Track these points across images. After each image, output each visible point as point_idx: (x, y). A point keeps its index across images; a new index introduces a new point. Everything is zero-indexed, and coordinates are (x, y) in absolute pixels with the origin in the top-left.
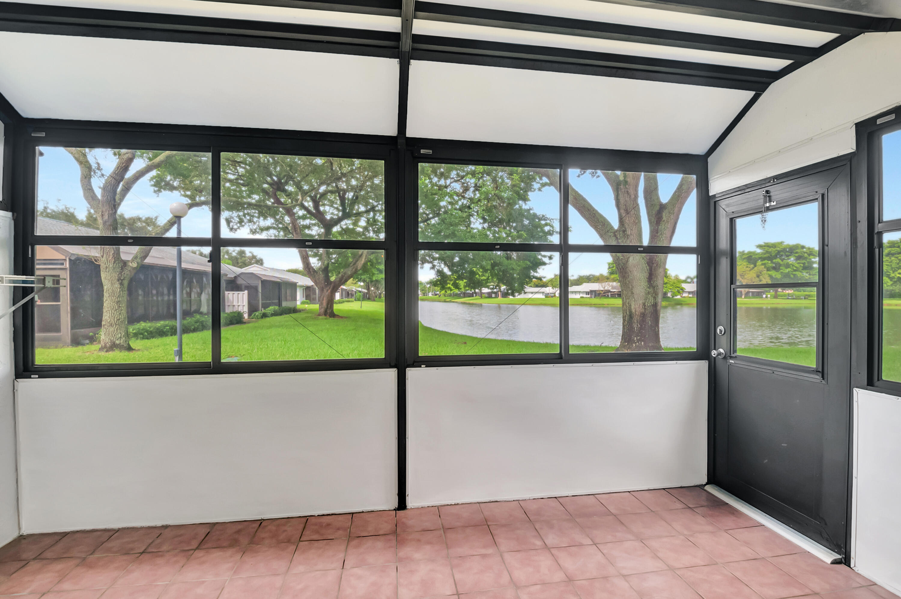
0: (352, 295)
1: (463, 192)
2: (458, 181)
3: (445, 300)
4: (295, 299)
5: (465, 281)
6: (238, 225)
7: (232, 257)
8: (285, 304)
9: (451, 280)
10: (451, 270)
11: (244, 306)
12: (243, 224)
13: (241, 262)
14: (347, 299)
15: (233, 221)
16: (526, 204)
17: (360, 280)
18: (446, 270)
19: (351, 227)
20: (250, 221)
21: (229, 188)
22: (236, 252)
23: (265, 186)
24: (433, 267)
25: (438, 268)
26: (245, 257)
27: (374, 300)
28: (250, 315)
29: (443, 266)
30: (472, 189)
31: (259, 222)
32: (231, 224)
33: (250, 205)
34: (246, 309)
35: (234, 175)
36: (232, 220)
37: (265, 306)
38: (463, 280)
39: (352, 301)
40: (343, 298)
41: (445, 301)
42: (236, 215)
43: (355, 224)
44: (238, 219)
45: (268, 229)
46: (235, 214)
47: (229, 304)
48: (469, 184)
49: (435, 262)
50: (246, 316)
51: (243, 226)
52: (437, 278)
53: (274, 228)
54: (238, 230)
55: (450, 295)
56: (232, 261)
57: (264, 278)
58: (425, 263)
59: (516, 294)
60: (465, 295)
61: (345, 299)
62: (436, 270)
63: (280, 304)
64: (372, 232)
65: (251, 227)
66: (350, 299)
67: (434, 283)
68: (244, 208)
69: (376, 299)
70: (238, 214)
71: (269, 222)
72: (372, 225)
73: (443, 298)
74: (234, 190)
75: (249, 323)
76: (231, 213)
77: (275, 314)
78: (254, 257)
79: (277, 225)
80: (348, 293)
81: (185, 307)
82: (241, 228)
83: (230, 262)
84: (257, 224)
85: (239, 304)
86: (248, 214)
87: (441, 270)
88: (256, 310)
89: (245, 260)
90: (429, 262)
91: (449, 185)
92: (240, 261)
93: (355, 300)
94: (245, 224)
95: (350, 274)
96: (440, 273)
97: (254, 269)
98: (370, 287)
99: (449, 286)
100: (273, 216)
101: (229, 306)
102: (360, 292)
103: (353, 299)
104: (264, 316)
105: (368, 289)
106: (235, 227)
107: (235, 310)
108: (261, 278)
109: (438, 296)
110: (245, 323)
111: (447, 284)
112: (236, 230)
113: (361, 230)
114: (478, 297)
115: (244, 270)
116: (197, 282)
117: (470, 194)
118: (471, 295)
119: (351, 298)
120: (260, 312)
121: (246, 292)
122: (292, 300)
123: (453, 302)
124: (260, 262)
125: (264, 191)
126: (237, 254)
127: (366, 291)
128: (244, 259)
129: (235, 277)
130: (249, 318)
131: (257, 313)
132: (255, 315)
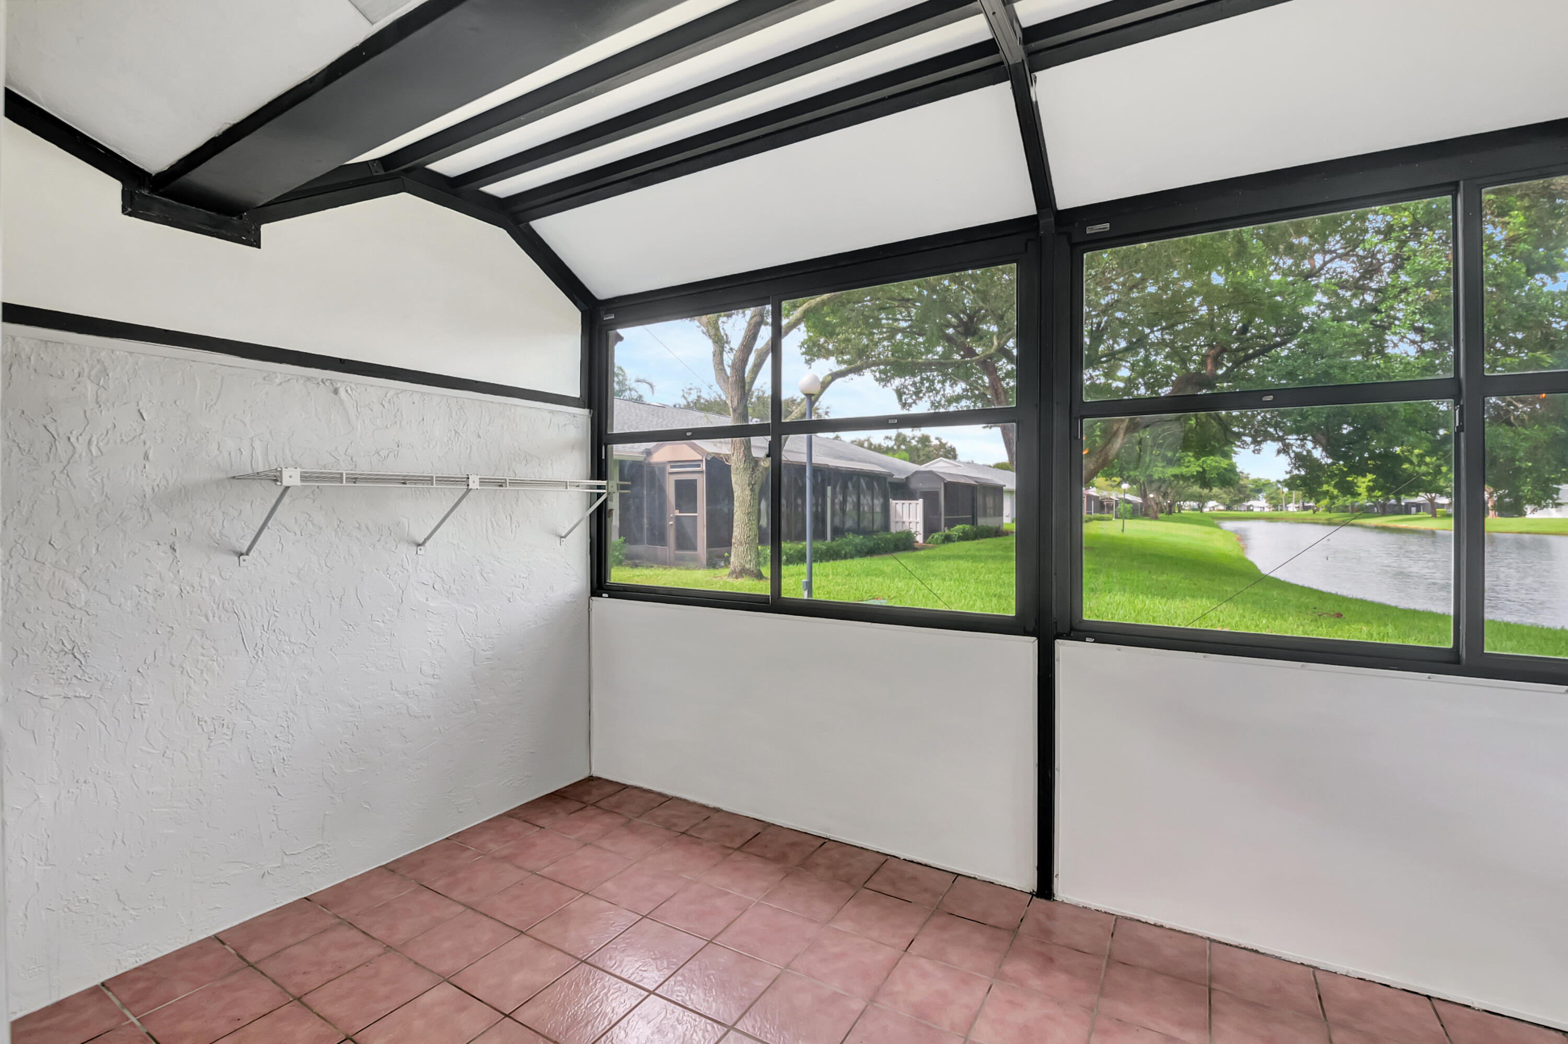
0: (1110, 508)
1: (1363, 277)
2: (1347, 254)
3: (1329, 519)
4: (1001, 514)
5: (1370, 476)
6: (914, 397)
7: (911, 447)
8: (982, 522)
9: (1332, 477)
10: (1330, 450)
11: (917, 523)
12: (921, 395)
13: (924, 455)
14: (1098, 515)
15: (907, 392)
16: (1555, 279)
17: (1125, 480)
18: (1318, 453)
19: (1102, 380)
20: (931, 389)
21: (901, 342)
22: (916, 439)
23: (951, 331)
24: (1285, 449)
25: (1298, 450)
26: (929, 446)
27: (1156, 518)
28: (925, 537)
29: (1309, 445)
30: (1387, 267)
31: (944, 390)
32: (904, 397)
33: (928, 366)
34: (920, 528)
35: (906, 321)
36: (905, 390)
37: (950, 524)
38: (1364, 476)
39: (1110, 519)
40: (1091, 514)
41: (1330, 523)
42: (911, 383)
43: (1109, 374)
44: (913, 389)
45: (958, 399)
46: (909, 381)
47: (897, 519)
48: (1379, 256)
49: (1290, 437)
50: (920, 538)
51: (921, 398)
52: (1296, 472)
53: (967, 398)
54: (913, 405)
55: (1344, 509)
56: (910, 454)
57: (949, 479)
58: (1265, 440)
59: (1528, 508)
60: (1385, 510)
61: (1094, 515)
62: (1292, 455)
63: (973, 521)
64: (1143, 388)
65: (932, 398)
66: (1106, 515)
67: (1291, 483)
68: (921, 372)
69: (1160, 515)
70: (914, 381)
71: (960, 387)
72: (1142, 374)
73: (1323, 515)
74: (909, 344)
75: (922, 548)
76: (903, 380)
77: (965, 537)
78: (942, 445)
79: (972, 392)
80: (1102, 503)
81: (837, 522)
82: (917, 401)
83: (906, 455)
84: (942, 392)
85: (911, 520)
86: (928, 379)
87: (1305, 453)
88: (936, 530)
89: (929, 452)
90: (1274, 439)
91: (1322, 268)
92: (921, 453)
93: (1116, 517)
94: (924, 394)
95: (1092, 468)
96: (1302, 460)
97: (940, 466)
98: (1148, 492)
99: (1325, 487)
100: (966, 378)
101: (897, 522)
102: (1128, 502)
103: (1112, 516)
104: (948, 539)
105: (1144, 496)
106: (910, 401)
107: (906, 527)
108: (943, 479)
109: (1311, 511)
110: (915, 549)
111: (1320, 484)
112: (910, 406)
113: (1121, 385)
114: (1422, 514)
115: (923, 468)
116: (853, 487)
117: (1385, 278)
118: (1406, 510)
119: (1108, 513)
120: (940, 533)
121: (921, 501)
122: (995, 515)
123: (1353, 525)
124: (951, 454)
125: (949, 339)
126: (918, 442)
127: (1139, 500)
128: (927, 449)
129: (907, 478)
130: (924, 542)
131: (936, 535)
132: (933, 538)
